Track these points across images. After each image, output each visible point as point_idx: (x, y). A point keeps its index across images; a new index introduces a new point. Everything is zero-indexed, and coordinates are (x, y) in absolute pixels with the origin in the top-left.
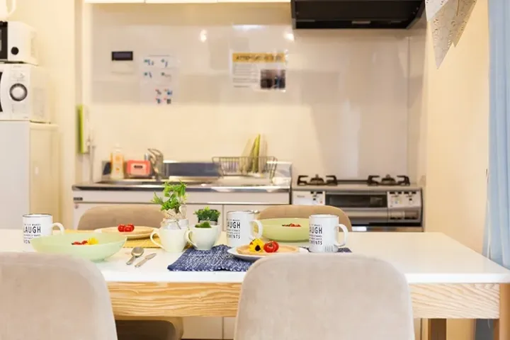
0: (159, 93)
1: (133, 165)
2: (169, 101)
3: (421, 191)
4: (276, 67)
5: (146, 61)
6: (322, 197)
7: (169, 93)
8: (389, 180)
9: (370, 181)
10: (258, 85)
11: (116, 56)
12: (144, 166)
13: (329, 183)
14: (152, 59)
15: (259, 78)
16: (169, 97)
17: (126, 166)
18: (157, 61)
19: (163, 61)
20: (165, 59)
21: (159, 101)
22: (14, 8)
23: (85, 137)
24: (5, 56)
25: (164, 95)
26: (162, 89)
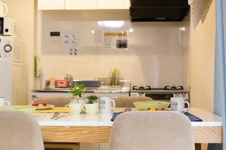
0: (71, 50)
1: (59, 82)
2: (75, 54)
3: (189, 92)
4: (123, 38)
5: (65, 36)
6: (144, 95)
7: (75, 50)
8: (174, 88)
9: (166, 88)
10: (115, 47)
11: (52, 34)
12: (64, 82)
13: (147, 89)
14: (68, 35)
15: (116, 43)
16: (75, 52)
17: (56, 82)
18: (71, 36)
19: (73, 36)
20: (74, 35)
21: (71, 54)
22: (7, 12)
23: (38, 70)
24: (2, 33)
25: (74, 51)
26: (72, 49)
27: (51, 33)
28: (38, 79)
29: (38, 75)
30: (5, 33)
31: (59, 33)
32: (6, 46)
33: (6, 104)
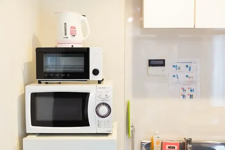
0: (184, 90)
1: (167, 146)
2: (191, 96)
5: (174, 66)
7: (191, 91)
11: (152, 63)
12: (176, 147)
14: (178, 65)
16: (191, 93)
17: (162, 147)
19: (187, 66)
20: (189, 64)
21: (184, 96)
25: (188, 92)
26: (186, 88)
30: (92, 77)
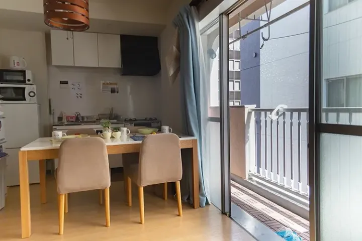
0: (77, 94)
1: (70, 118)
2: (81, 97)
3: (161, 122)
4: (115, 86)
5: (72, 84)
6: (133, 124)
7: (81, 95)
8: (151, 119)
9: (146, 119)
10: (110, 92)
12: (74, 118)
13: (134, 121)
14: (74, 84)
15: (110, 90)
18: (76, 84)
19: (78, 84)
21: (78, 97)
22: (26, 66)
23: (52, 109)
24: (25, 82)
25: (79, 95)
27: (61, 82)
28: (52, 115)
29: (52, 113)
30: (27, 82)
31: (67, 82)
32: (30, 92)
33: (63, 135)
